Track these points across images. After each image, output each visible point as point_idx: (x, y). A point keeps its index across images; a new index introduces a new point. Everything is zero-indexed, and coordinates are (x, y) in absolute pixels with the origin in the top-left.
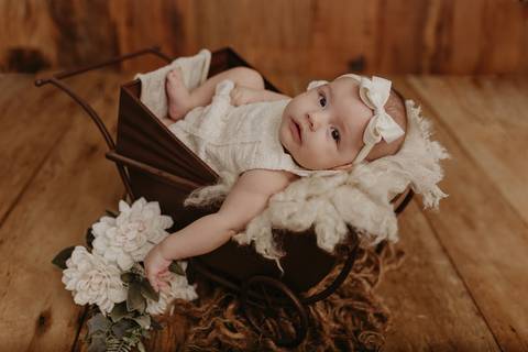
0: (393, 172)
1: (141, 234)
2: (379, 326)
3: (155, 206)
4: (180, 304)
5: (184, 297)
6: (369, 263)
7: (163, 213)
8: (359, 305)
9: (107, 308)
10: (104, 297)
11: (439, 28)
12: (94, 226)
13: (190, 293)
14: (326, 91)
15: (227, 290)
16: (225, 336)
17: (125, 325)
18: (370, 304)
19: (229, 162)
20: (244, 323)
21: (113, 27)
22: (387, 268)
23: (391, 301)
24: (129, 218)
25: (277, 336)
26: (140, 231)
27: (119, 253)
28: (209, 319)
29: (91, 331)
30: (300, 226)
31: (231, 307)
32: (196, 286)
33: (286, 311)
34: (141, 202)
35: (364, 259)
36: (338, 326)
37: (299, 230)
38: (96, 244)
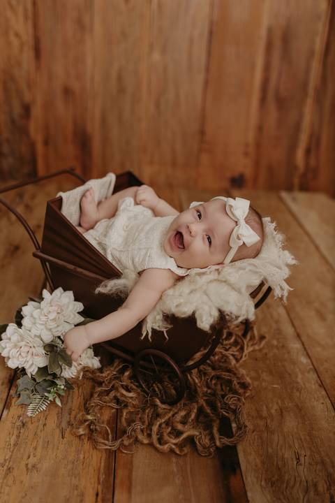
0: (250, 270)
1: (60, 315)
2: (241, 391)
3: (70, 294)
4: (87, 371)
5: (91, 366)
6: (236, 343)
7: (76, 299)
8: (226, 375)
9: (32, 370)
10: (30, 362)
11: (308, 151)
12: (23, 308)
13: (95, 363)
14: (201, 209)
15: (125, 361)
16: (123, 395)
17: (46, 384)
18: (235, 374)
19: (129, 263)
20: (137, 386)
21: (32, 145)
22: (251, 349)
23: (253, 374)
24: (51, 303)
25: (162, 397)
26: (58, 313)
27: (42, 329)
28: (109, 383)
29: (20, 389)
30: (184, 313)
31: (127, 374)
32: (99, 358)
33: (169, 377)
34: (59, 291)
35: (232, 340)
36: (209, 391)
37: (183, 316)
38: (24, 322)
